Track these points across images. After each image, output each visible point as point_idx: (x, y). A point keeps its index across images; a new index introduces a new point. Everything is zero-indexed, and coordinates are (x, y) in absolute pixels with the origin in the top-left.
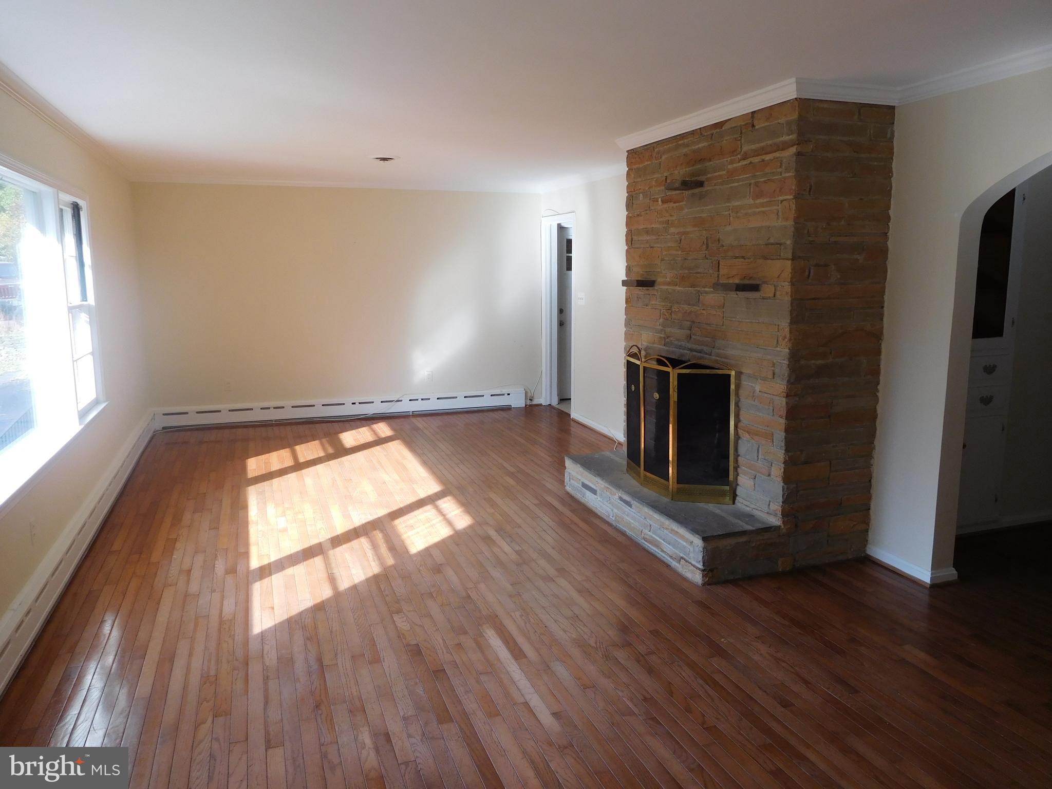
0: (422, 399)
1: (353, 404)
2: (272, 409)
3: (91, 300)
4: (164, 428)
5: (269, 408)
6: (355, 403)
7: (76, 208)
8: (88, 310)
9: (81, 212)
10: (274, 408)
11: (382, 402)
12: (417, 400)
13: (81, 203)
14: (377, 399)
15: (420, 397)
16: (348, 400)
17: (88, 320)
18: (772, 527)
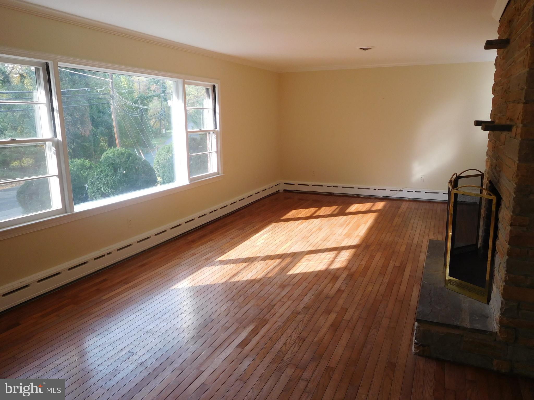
0: (416, 192)
1: (374, 189)
2: (332, 187)
3: (218, 128)
4: (284, 190)
5: (331, 186)
6: (375, 189)
7: (214, 87)
8: (216, 133)
9: (216, 89)
10: (334, 187)
11: (391, 190)
12: (413, 191)
13: (216, 85)
14: (388, 189)
15: (414, 190)
16: (372, 187)
17: (216, 137)
18: (488, 331)
